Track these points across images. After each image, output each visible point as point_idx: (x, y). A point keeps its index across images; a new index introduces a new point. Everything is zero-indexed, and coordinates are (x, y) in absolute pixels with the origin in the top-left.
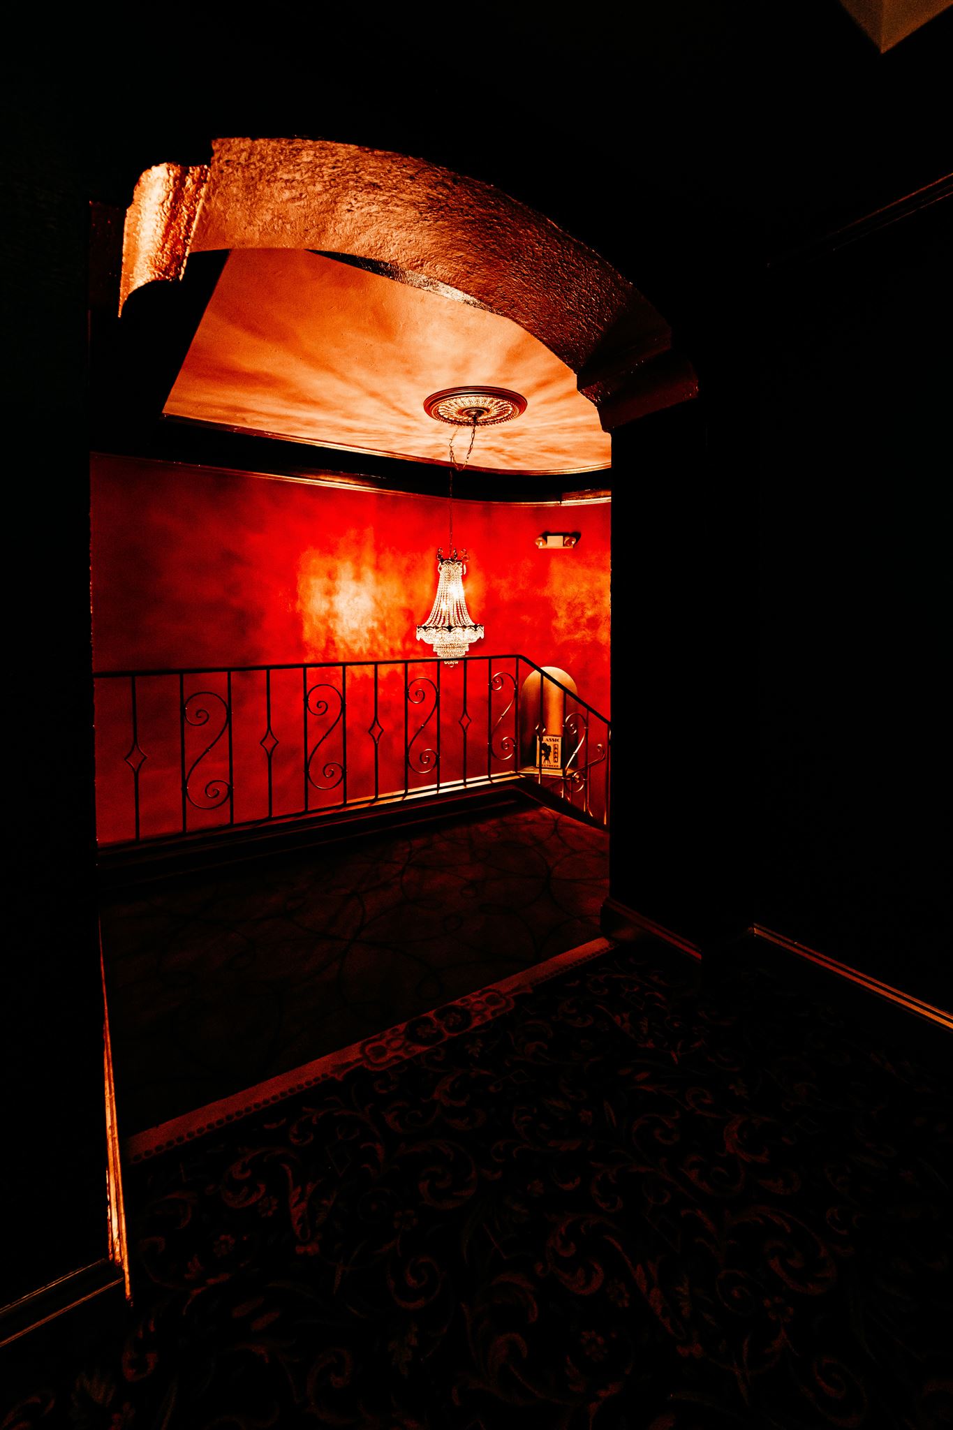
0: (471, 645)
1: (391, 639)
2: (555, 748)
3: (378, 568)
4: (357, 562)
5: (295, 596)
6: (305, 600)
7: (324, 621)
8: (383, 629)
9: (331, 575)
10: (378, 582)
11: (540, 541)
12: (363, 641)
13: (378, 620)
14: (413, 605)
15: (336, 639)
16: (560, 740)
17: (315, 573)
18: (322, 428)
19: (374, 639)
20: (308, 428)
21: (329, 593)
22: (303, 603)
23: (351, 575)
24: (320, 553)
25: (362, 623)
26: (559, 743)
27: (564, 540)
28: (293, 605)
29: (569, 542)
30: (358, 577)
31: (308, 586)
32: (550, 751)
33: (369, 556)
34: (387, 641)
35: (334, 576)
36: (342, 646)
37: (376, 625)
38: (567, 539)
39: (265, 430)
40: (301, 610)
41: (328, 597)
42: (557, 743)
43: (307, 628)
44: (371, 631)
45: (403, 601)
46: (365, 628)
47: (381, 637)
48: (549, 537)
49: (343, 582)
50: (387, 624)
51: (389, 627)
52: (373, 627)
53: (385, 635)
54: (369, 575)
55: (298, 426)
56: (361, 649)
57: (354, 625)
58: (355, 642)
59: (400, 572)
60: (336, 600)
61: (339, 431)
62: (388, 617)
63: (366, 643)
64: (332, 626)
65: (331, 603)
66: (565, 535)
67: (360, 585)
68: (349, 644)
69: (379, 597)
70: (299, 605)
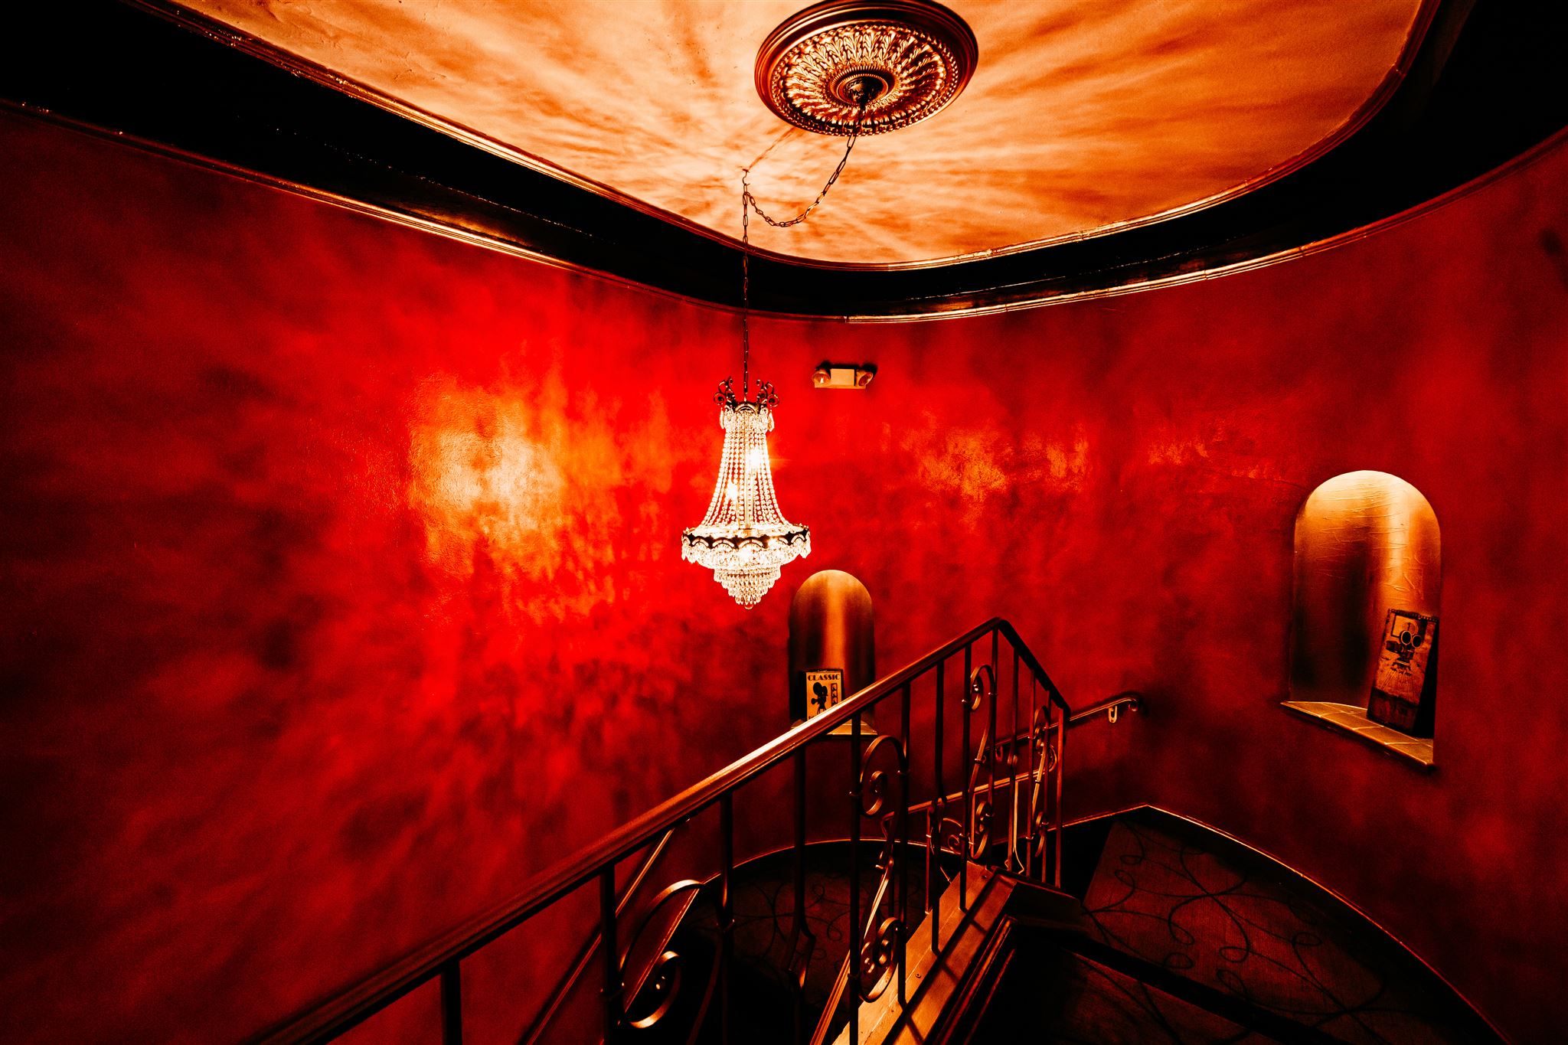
0: (783, 568)
1: (597, 545)
2: (833, 690)
3: (572, 414)
4: (534, 400)
5: (404, 471)
6: (428, 481)
7: (470, 522)
8: (583, 527)
9: (484, 428)
10: (572, 440)
11: (822, 375)
12: (547, 555)
13: (574, 512)
14: (632, 482)
15: (495, 556)
16: (839, 677)
17: (450, 422)
18: (485, 84)
19: (567, 552)
20: (451, 78)
21: (480, 463)
22: (423, 488)
23: (523, 429)
24: (459, 384)
25: (544, 520)
26: (839, 682)
27: (856, 375)
28: (402, 492)
29: (864, 379)
30: (536, 431)
31: (434, 451)
32: (826, 694)
33: (555, 392)
34: (591, 551)
35: (488, 429)
36: (508, 570)
37: (570, 520)
38: (861, 375)
39: (329, 67)
40: (420, 503)
41: (478, 471)
42: (835, 681)
43: (433, 539)
44: (563, 535)
45: (615, 476)
46: (551, 530)
47: (578, 544)
48: (833, 371)
49: (508, 439)
50: (589, 519)
51: (593, 524)
52: (565, 526)
53: (586, 539)
54: (558, 429)
55: (425, 65)
56: (544, 572)
57: (530, 524)
58: (531, 558)
59: (610, 422)
60: (495, 480)
61: (524, 107)
62: (592, 505)
63: (553, 557)
64: (486, 530)
65: (484, 483)
66: (856, 368)
67: (540, 446)
68: (521, 564)
69: (575, 469)
70: (414, 493)
